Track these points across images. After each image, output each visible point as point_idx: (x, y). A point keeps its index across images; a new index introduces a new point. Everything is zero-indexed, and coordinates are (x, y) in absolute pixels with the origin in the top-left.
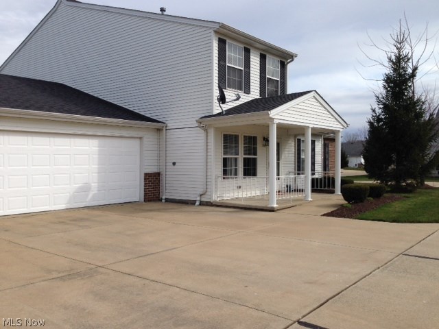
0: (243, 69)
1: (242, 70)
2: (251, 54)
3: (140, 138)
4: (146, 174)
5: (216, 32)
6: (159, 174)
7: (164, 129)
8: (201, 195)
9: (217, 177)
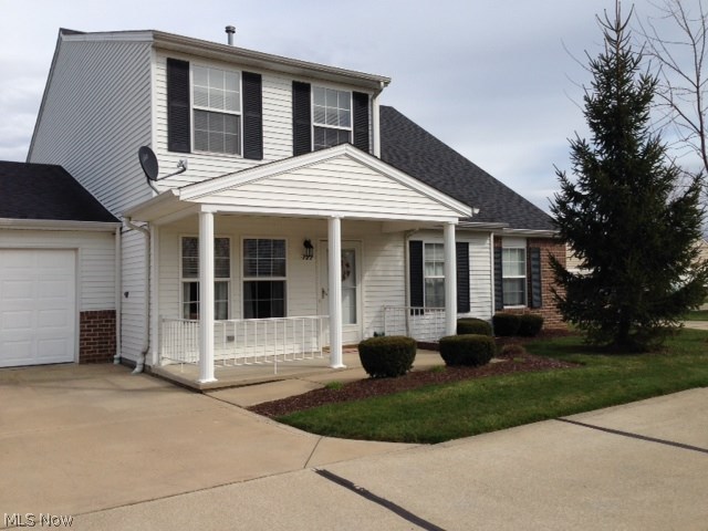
0: (241, 113)
1: (239, 116)
2: (263, 84)
3: (76, 250)
4: (82, 314)
5: (157, 48)
6: (112, 313)
7: (118, 231)
8: (145, 353)
9: (162, 320)
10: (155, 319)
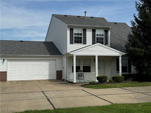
0: (82, 36)
3: (55, 60)
4: (57, 71)
5: (68, 27)
6: (62, 71)
7: (62, 57)
8: (66, 78)
9: (69, 73)
10: (68, 72)
